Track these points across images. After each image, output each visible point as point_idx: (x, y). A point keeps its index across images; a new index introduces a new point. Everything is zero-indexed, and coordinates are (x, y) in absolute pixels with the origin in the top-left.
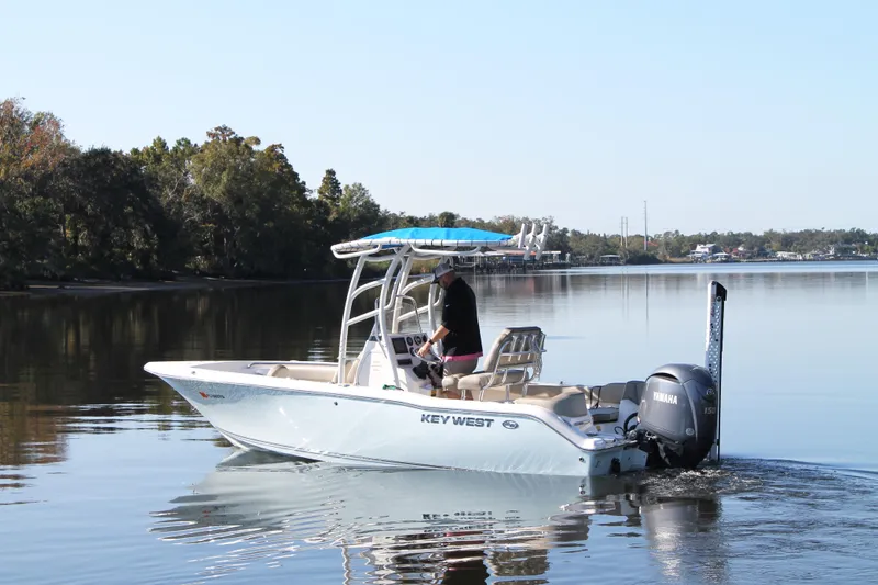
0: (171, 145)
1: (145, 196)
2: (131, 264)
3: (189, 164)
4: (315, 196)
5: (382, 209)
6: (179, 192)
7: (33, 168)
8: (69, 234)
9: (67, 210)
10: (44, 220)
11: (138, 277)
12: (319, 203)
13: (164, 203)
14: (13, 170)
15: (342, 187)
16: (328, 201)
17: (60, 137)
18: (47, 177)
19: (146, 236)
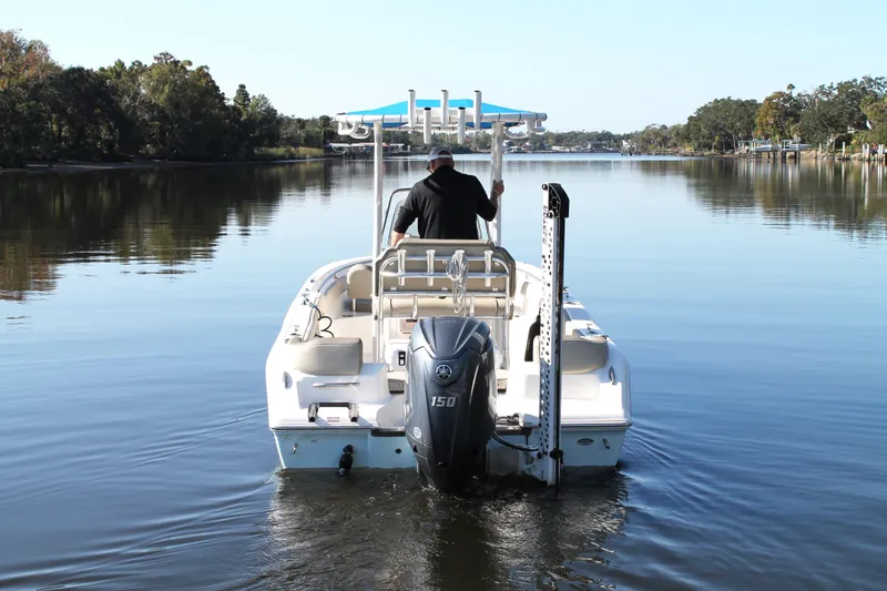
0: (128, 65)
1: (110, 102)
2: (100, 151)
3: (141, 78)
4: (231, 103)
5: (279, 113)
6: (134, 99)
7: (28, 80)
8: (55, 127)
9: (53, 111)
10: (38, 118)
11: (104, 159)
12: (234, 108)
13: (123, 106)
14: (14, 81)
15: (250, 97)
16: (241, 107)
17: (47, 58)
18: (39, 86)
19: (111, 130)
